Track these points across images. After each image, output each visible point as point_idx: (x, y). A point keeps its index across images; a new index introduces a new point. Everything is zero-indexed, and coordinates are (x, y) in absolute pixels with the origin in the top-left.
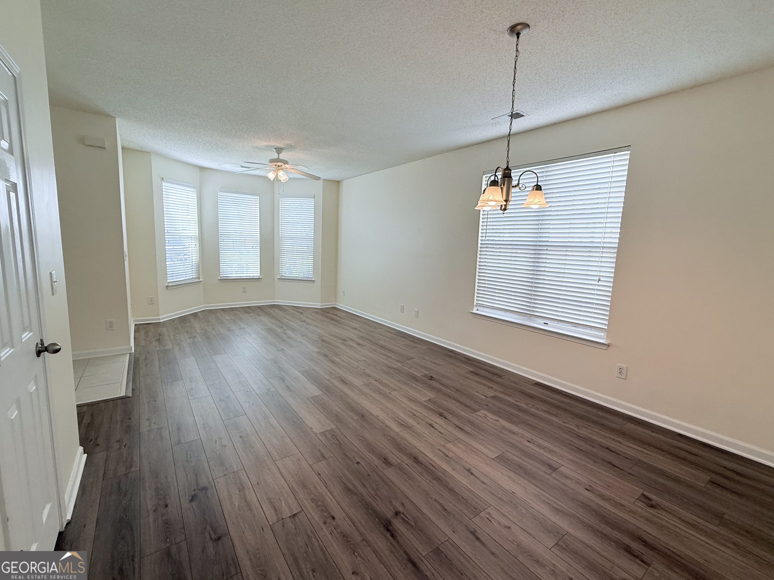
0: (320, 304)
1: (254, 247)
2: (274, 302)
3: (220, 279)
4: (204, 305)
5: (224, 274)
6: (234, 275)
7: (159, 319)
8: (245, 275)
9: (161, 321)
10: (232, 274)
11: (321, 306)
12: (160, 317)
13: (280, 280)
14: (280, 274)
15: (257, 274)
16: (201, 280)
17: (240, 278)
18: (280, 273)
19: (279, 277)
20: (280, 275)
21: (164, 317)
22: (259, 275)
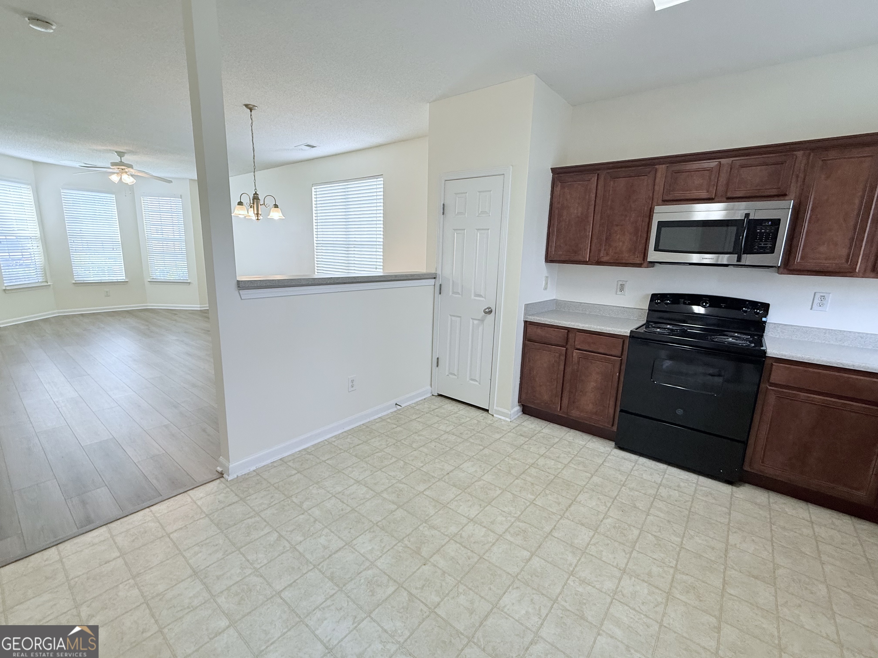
0: (199, 306)
1: (114, 249)
2: (147, 306)
3: (74, 283)
4: (57, 311)
5: (80, 278)
6: (92, 279)
8: (107, 278)
10: (91, 277)
13: (151, 283)
15: (122, 277)
16: (49, 284)
17: (100, 281)
18: (151, 275)
19: (149, 280)
20: (151, 278)
22: (124, 278)
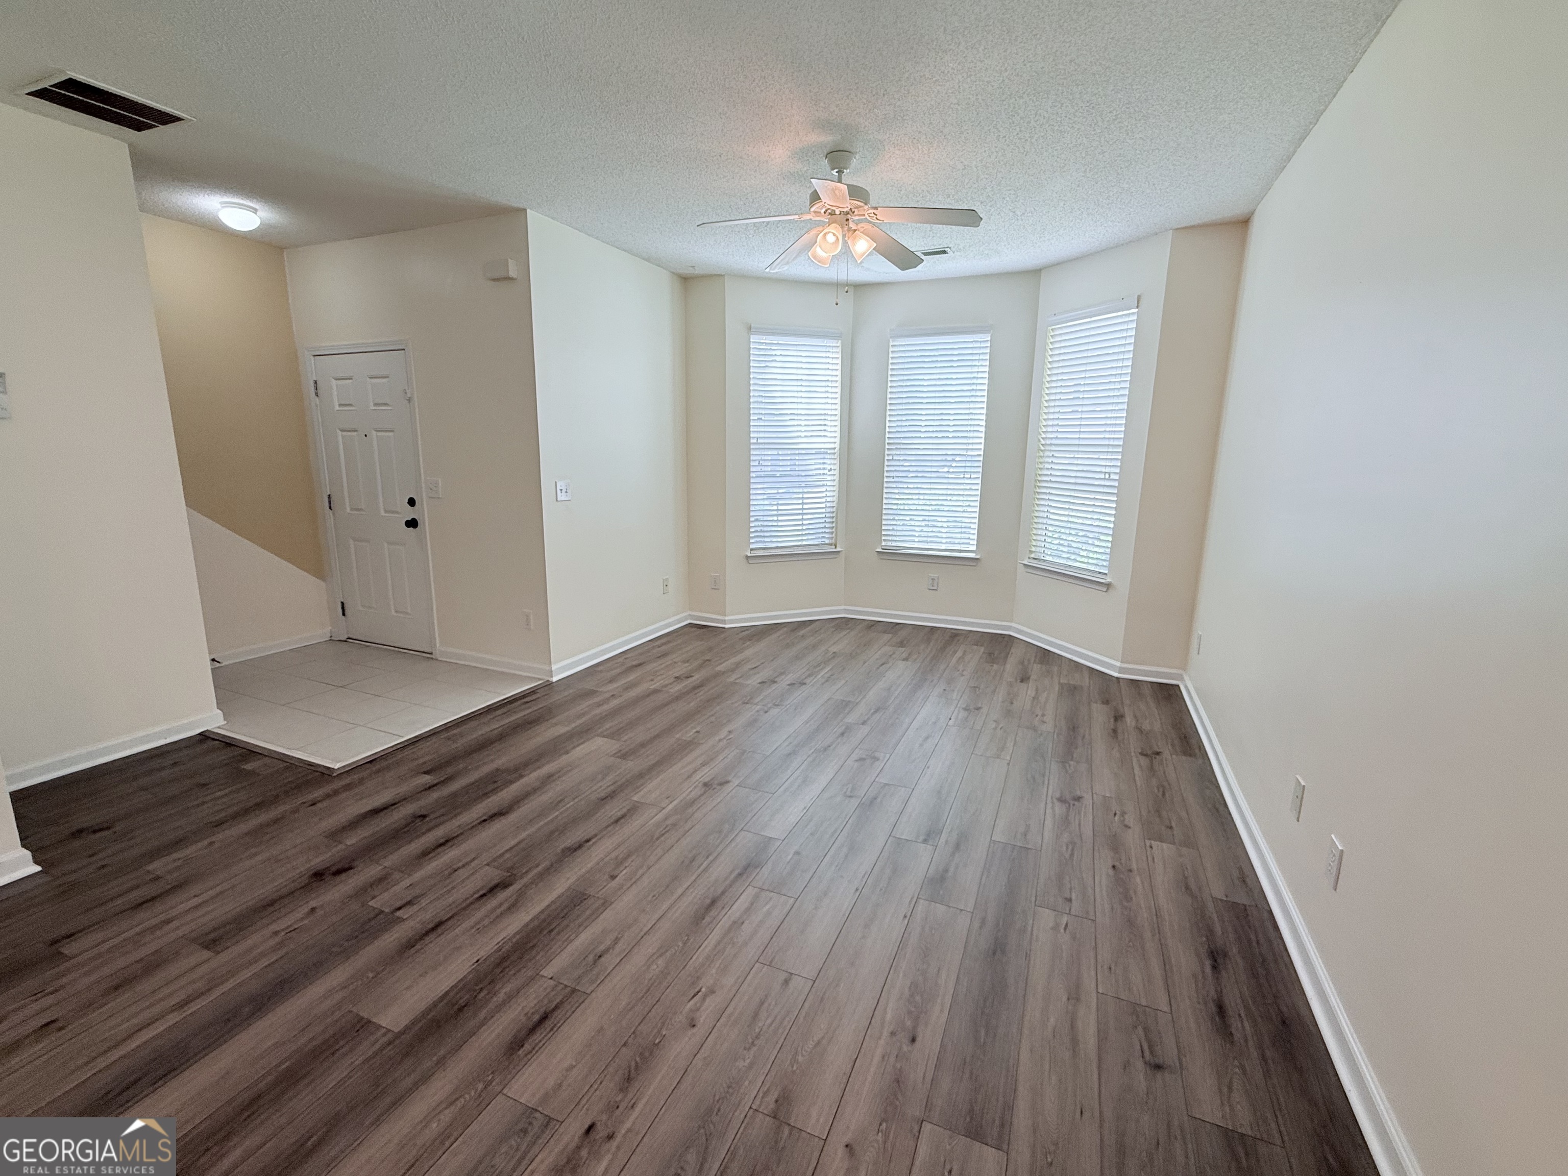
0: (1118, 664)
2: (1009, 628)
3: (880, 552)
4: (843, 607)
5: (891, 541)
6: (914, 545)
7: (724, 622)
8: (941, 546)
9: (727, 626)
11: (1121, 670)
12: (727, 618)
13: (1029, 570)
14: (1031, 552)
15: (970, 547)
16: (838, 549)
17: (926, 553)
18: (1033, 549)
19: (1027, 565)
20: (1033, 556)
21: (733, 620)
22: (974, 548)
